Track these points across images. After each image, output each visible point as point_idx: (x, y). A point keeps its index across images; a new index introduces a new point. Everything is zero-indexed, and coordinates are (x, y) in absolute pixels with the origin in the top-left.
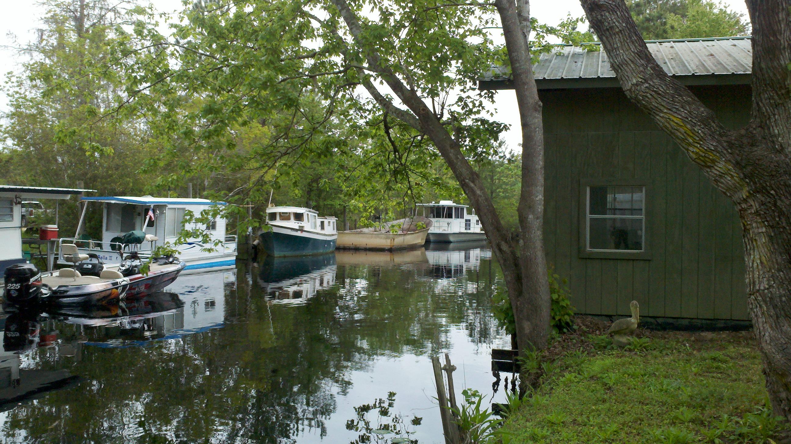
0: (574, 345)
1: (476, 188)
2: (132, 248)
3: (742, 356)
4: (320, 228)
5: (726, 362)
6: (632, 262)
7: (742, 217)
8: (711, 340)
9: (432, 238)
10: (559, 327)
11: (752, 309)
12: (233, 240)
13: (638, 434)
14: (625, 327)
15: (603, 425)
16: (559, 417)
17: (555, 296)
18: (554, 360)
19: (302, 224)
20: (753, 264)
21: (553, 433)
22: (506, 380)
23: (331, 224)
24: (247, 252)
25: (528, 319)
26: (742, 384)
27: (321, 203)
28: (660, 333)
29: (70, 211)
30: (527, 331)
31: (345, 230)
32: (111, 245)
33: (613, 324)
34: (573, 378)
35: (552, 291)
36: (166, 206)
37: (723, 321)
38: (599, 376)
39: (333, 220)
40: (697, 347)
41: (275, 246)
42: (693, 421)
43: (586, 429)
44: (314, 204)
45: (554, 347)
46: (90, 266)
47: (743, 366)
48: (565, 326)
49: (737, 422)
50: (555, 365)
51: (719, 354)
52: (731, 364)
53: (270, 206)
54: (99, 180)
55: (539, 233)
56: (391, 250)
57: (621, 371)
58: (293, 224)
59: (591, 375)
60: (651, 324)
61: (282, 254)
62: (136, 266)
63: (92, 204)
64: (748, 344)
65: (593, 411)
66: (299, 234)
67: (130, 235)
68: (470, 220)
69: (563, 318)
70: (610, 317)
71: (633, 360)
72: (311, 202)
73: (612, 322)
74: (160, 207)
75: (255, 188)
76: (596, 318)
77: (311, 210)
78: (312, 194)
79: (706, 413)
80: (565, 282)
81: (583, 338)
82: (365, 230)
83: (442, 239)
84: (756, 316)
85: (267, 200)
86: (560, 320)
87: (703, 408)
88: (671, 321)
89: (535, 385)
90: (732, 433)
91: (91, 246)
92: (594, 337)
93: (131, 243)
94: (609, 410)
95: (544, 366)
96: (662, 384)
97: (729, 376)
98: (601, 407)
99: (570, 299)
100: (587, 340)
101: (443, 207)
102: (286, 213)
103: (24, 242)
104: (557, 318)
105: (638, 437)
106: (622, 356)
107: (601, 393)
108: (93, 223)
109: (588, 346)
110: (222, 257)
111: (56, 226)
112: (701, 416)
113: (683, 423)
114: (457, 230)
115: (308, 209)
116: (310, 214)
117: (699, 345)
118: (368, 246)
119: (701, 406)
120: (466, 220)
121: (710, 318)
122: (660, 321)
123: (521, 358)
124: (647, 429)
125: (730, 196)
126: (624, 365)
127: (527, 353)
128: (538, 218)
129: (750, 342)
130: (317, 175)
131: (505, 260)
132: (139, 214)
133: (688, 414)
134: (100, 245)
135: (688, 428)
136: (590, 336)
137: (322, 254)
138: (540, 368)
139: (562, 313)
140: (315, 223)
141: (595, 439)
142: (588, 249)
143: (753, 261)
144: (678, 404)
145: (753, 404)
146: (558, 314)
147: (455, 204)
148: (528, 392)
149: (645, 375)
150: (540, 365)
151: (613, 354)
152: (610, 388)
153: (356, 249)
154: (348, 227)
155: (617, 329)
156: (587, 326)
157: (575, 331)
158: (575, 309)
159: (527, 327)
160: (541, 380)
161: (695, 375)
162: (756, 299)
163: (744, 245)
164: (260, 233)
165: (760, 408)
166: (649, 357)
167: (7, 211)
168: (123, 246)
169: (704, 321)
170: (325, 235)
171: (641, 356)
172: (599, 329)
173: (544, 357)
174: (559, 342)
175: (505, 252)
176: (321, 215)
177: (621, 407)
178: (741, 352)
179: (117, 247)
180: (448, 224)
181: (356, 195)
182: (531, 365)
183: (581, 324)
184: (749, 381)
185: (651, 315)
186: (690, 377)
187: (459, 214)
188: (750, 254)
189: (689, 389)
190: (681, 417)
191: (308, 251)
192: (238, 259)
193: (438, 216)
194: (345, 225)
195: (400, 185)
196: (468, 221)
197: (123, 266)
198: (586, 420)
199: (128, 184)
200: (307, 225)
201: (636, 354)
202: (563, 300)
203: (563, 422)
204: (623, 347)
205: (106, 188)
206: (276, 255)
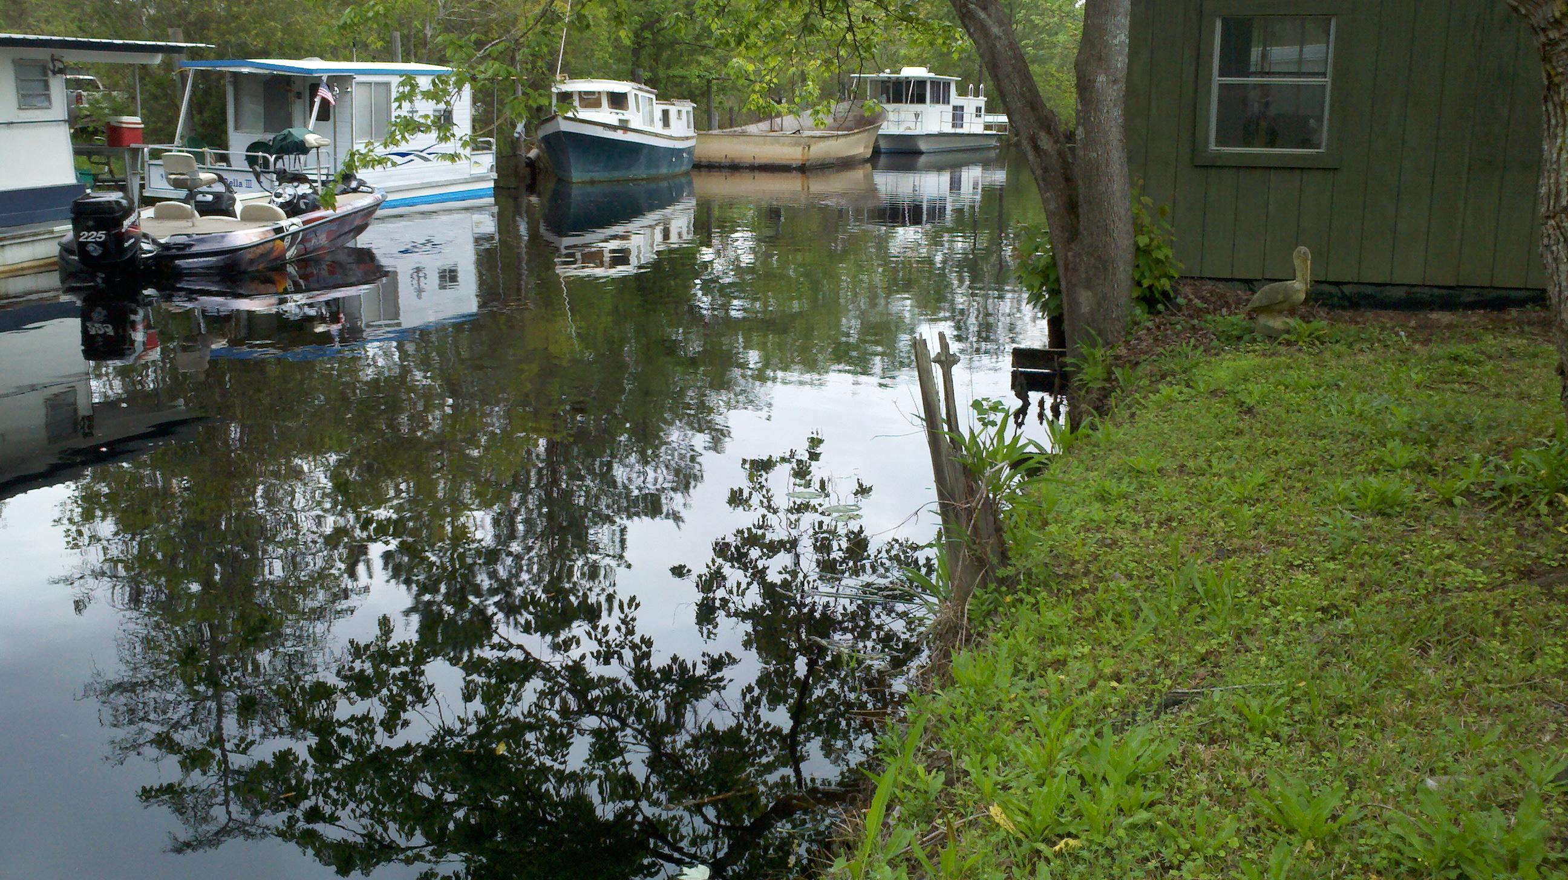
0: (1178, 334)
1: (989, 22)
2: (289, 163)
3: (1512, 354)
4: (661, 124)
5: (1478, 363)
6: (1298, 172)
7: (1546, 59)
8: (1450, 326)
9: (883, 145)
10: (1150, 300)
11: (1548, 246)
12: (487, 146)
13: (1307, 490)
14: (1280, 297)
15: (1237, 474)
16: (1152, 461)
17: (1143, 241)
18: (1137, 363)
19: (626, 115)
20: (1559, 155)
21: (1141, 488)
22: (1041, 404)
23: (684, 115)
24: (516, 173)
25: (1088, 287)
26: (1510, 402)
27: (661, 73)
28: (1348, 314)
29: (159, 92)
30: (1085, 309)
31: (710, 129)
32: (248, 158)
33: (1256, 296)
34: (1175, 394)
35: (1139, 229)
36: (352, 78)
37: (1474, 291)
38: (1227, 388)
39: (687, 107)
40: (1420, 337)
41: (572, 160)
42: (1412, 466)
43: (1204, 480)
44: (647, 75)
45: (1138, 339)
46: (210, 198)
47: (1512, 371)
48: (1161, 298)
49: (1498, 468)
50: (1139, 371)
51: (1465, 349)
52: (1488, 368)
53: (558, 77)
54: (213, 25)
55: (1117, 113)
56: (803, 169)
57: (1271, 380)
58: (606, 115)
59: (1212, 388)
60: (1331, 295)
61: (587, 177)
62: (304, 196)
63: (202, 75)
64: (1523, 332)
65: (1218, 449)
66: (619, 135)
67: (285, 138)
68: (962, 108)
69: (1157, 284)
70: (1249, 284)
71: (1296, 360)
72: (641, 72)
73: (1254, 292)
74: (339, 81)
75: (539, 27)
76: (1221, 285)
77: (643, 86)
78: (644, 53)
79: (1438, 453)
80: (1163, 212)
81: (1196, 322)
82: (752, 129)
83: (904, 146)
84: (1556, 259)
85: (552, 69)
86: (1150, 287)
87: (1433, 445)
88: (1370, 290)
89: (1101, 409)
90: (1489, 485)
91: (208, 159)
92: (1218, 318)
93: (289, 153)
94: (1249, 448)
95: (1118, 373)
96: (1352, 401)
97: (1484, 388)
98: (1232, 443)
99: (1171, 245)
100: (1203, 324)
101: (908, 81)
102: (593, 93)
103: (77, 152)
104: (1146, 283)
105: (1305, 496)
106: (1273, 354)
107: (1232, 420)
108: (206, 114)
109: (1205, 336)
110: (467, 182)
111: (138, 119)
112: (1427, 458)
113: (1392, 469)
114: (934, 129)
115: (636, 85)
116: (640, 94)
117: (1426, 334)
118: (757, 162)
119: (1429, 441)
120: (955, 108)
121: (1448, 284)
122: (1347, 290)
123: (1073, 360)
124: (1322, 481)
125: (1526, 16)
126: (1276, 368)
127: (1085, 350)
128: (1115, 82)
129: (1527, 328)
130: (652, 14)
131: (1045, 170)
132: (299, 96)
133: (1403, 454)
134: (224, 158)
135: (1402, 478)
136: (1209, 317)
137: (666, 178)
138: (1109, 377)
139: (1157, 273)
140: (651, 113)
141: (1223, 498)
142: (1213, 147)
143: (1561, 149)
144: (1385, 437)
145: (1530, 436)
146: (1147, 274)
147: (932, 75)
148: (1086, 421)
149: (1319, 386)
150: (1110, 373)
151: (1254, 351)
152: (1250, 411)
153: (734, 168)
154: (716, 123)
155: (1265, 302)
156: (1204, 299)
157: (1179, 308)
158: (1181, 265)
159: (1085, 299)
160: (1112, 401)
161: (1418, 386)
162: (1559, 227)
163: (1545, 118)
164: (541, 133)
165: (1546, 441)
166: (1327, 355)
167: (38, 88)
168: (272, 159)
169: (1436, 291)
170: (671, 138)
171: (1310, 354)
172: (1227, 305)
173: (1117, 358)
174: (1149, 329)
175: (1045, 152)
176: (662, 97)
177: (1272, 443)
178: (1509, 346)
179: (261, 161)
180: (917, 115)
181: (739, 44)
182: (1092, 374)
183: (1191, 296)
184: (1522, 396)
185: (1330, 279)
186: (1407, 391)
187: (940, 94)
188: (1556, 136)
189: (1405, 409)
190: (1389, 459)
191: (639, 172)
192: (497, 188)
193: (897, 99)
194: (709, 119)
195: (829, 23)
196: (958, 111)
197: (278, 195)
198: (1205, 466)
199: (274, 35)
200: (635, 117)
201: (1300, 350)
202: (1159, 247)
203: (1160, 471)
204: (1276, 338)
205: (228, 42)
206: (574, 180)
